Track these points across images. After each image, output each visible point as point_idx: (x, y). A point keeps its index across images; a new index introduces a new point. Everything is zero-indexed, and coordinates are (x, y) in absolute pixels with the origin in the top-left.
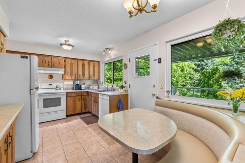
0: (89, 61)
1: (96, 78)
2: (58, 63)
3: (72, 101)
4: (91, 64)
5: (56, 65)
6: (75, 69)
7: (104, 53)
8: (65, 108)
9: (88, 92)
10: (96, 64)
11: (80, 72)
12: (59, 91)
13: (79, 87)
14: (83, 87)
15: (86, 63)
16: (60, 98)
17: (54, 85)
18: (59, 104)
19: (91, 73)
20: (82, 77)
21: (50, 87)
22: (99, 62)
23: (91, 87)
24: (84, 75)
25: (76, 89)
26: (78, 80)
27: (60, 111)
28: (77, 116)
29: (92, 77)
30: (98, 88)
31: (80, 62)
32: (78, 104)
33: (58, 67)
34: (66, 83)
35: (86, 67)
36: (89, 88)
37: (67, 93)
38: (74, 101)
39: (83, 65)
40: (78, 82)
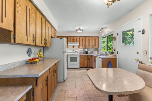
0: (92, 37)
1: (96, 47)
2: (76, 40)
3: (82, 60)
4: (94, 39)
5: (75, 41)
6: (84, 42)
7: (100, 32)
8: (79, 63)
9: (91, 55)
10: (97, 39)
11: (87, 44)
12: (77, 54)
13: (86, 52)
14: (89, 52)
15: (90, 38)
16: (77, 58)
17: (75, 51)
18: (76, 61)
19: (93, 44)
20: (88, 47)
21: (73, 52)
22: (98, 37)
23: (93, 53)
24: (89, 45)
25: (85, 54)
26: (86, 48)
27: (77, 64)
28: (85, 68)
29: (94, 46)
30: (98, 53)
31: (87, 38)
32: (86, 62)
33: (76, 42)
34: (80, 50)
35: (91, 41)
36: (92, 53)
37: (80, 55)
38: (84, 60)
39: (89, 40)
40: (86, 50)
